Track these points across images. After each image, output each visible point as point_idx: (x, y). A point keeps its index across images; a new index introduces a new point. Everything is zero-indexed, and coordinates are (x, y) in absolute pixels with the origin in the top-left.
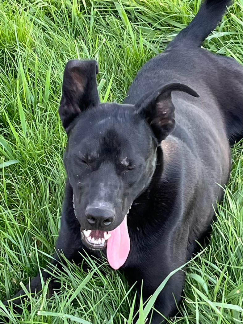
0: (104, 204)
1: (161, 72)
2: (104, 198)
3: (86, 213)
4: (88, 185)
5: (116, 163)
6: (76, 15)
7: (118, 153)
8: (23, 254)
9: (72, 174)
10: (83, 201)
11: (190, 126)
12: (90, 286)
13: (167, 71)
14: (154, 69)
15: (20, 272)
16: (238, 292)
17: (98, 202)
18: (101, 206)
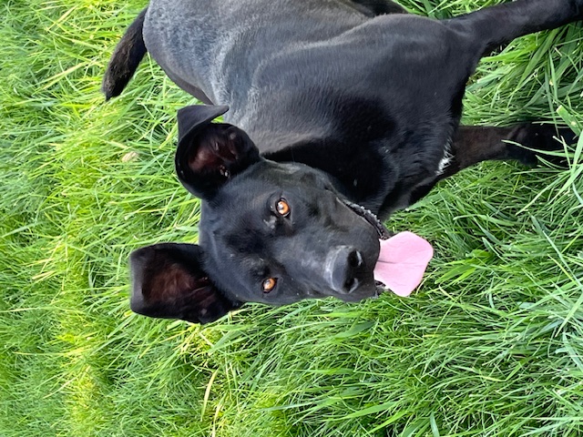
0: (328, 265)
2: (321, 263)
3: (342, 291)
5: (276, 236)
17: (325, 272)
18: (330, 268)
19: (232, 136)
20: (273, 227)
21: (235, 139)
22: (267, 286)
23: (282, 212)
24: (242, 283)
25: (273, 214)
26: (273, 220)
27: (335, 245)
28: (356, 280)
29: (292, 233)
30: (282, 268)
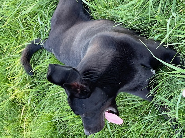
1: (61, 53)
6: (38, 89)
8: (150, 120)
11: (85, 40)
12: (163, 91)
13: (60, 50)
14: (60, 55)
15: (159, 122)
16: (161, 20)
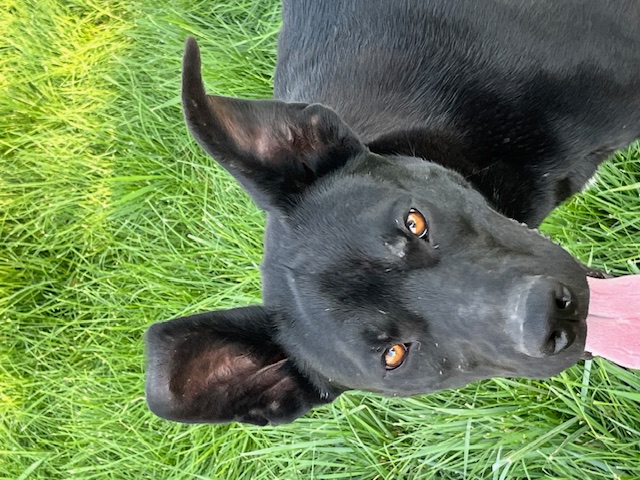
0: (513, 308)
2: (497, 307)
3: (539, 355)
4: (464, 346)
5: (406, 271)
7: (377, 265)
9: (438, 384)
10: (508, 362)
17: (507, 322)
18: (518, 314)
19: (314, 120)
20: (401, 254)
21: (319, 125)
22: (391, 359)
23: (414, 230)
24: (349, 354)
25: (400, 232)
26: (402, 243)
27: (521, 276)
28: (564, 335)
29: (434, 263)
30: (420, 324)
